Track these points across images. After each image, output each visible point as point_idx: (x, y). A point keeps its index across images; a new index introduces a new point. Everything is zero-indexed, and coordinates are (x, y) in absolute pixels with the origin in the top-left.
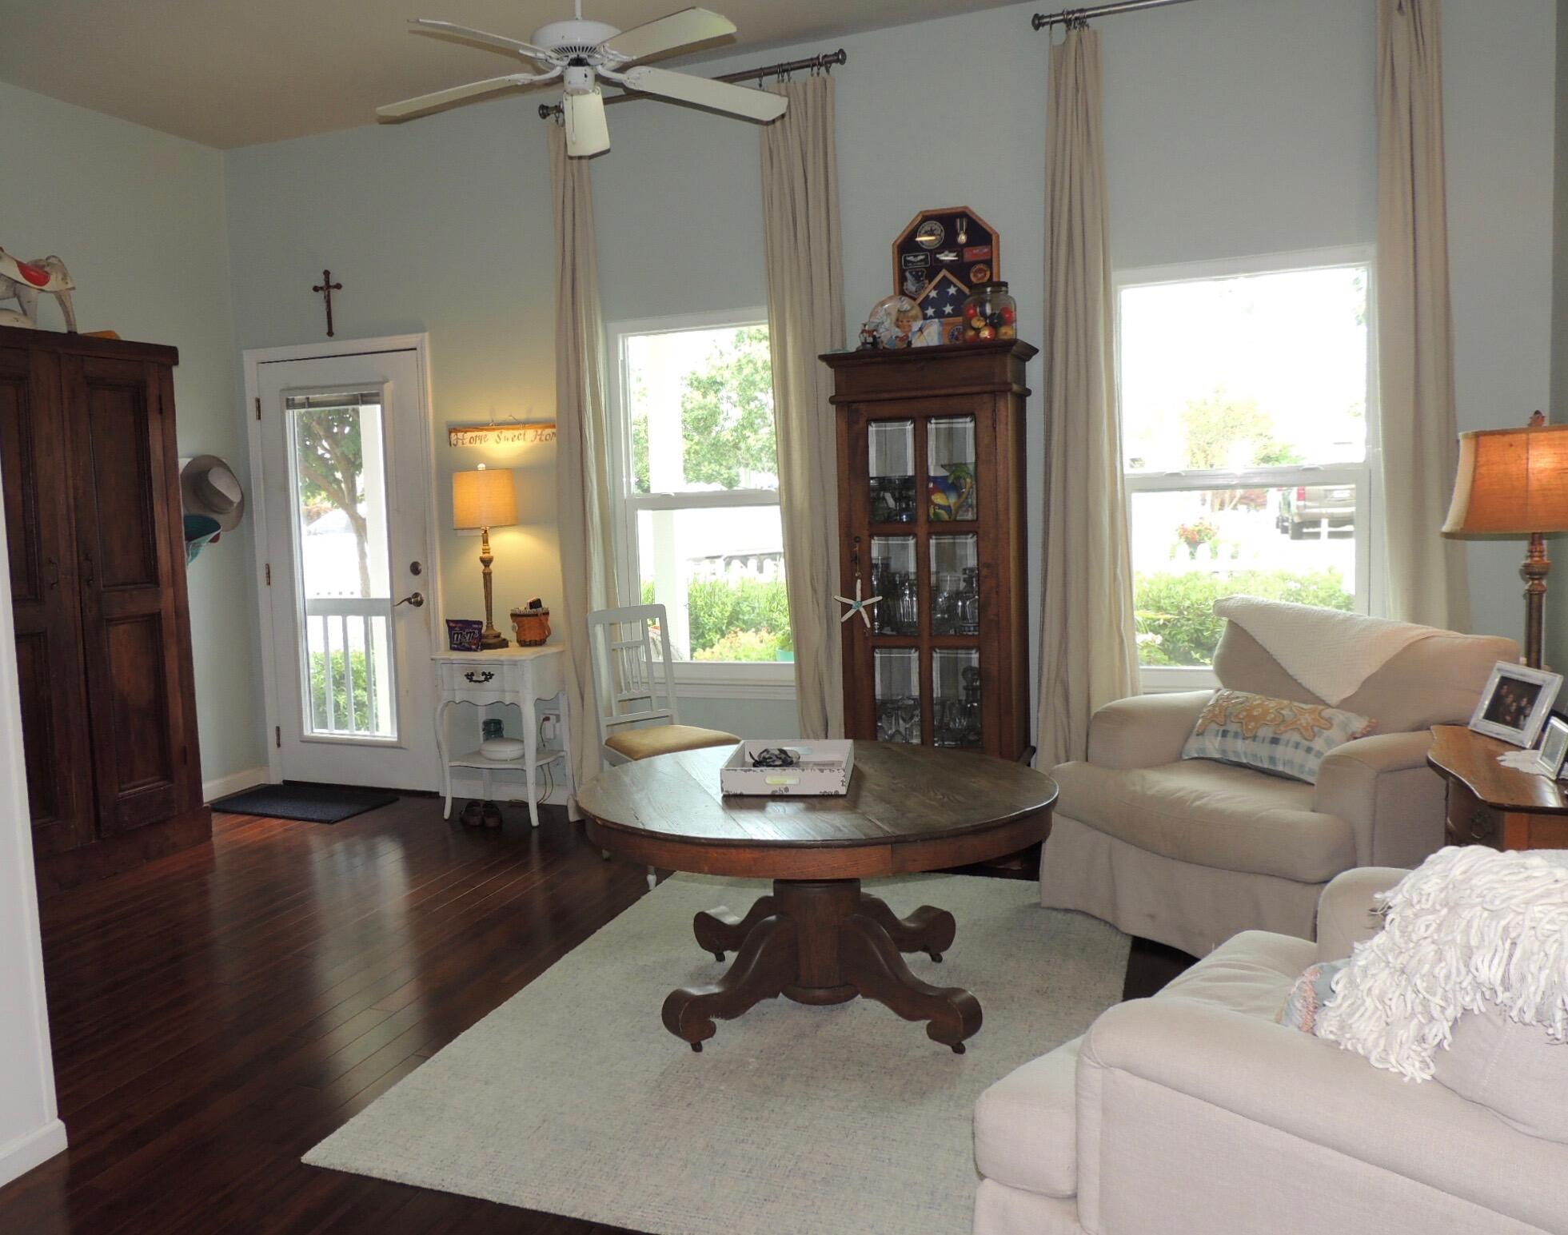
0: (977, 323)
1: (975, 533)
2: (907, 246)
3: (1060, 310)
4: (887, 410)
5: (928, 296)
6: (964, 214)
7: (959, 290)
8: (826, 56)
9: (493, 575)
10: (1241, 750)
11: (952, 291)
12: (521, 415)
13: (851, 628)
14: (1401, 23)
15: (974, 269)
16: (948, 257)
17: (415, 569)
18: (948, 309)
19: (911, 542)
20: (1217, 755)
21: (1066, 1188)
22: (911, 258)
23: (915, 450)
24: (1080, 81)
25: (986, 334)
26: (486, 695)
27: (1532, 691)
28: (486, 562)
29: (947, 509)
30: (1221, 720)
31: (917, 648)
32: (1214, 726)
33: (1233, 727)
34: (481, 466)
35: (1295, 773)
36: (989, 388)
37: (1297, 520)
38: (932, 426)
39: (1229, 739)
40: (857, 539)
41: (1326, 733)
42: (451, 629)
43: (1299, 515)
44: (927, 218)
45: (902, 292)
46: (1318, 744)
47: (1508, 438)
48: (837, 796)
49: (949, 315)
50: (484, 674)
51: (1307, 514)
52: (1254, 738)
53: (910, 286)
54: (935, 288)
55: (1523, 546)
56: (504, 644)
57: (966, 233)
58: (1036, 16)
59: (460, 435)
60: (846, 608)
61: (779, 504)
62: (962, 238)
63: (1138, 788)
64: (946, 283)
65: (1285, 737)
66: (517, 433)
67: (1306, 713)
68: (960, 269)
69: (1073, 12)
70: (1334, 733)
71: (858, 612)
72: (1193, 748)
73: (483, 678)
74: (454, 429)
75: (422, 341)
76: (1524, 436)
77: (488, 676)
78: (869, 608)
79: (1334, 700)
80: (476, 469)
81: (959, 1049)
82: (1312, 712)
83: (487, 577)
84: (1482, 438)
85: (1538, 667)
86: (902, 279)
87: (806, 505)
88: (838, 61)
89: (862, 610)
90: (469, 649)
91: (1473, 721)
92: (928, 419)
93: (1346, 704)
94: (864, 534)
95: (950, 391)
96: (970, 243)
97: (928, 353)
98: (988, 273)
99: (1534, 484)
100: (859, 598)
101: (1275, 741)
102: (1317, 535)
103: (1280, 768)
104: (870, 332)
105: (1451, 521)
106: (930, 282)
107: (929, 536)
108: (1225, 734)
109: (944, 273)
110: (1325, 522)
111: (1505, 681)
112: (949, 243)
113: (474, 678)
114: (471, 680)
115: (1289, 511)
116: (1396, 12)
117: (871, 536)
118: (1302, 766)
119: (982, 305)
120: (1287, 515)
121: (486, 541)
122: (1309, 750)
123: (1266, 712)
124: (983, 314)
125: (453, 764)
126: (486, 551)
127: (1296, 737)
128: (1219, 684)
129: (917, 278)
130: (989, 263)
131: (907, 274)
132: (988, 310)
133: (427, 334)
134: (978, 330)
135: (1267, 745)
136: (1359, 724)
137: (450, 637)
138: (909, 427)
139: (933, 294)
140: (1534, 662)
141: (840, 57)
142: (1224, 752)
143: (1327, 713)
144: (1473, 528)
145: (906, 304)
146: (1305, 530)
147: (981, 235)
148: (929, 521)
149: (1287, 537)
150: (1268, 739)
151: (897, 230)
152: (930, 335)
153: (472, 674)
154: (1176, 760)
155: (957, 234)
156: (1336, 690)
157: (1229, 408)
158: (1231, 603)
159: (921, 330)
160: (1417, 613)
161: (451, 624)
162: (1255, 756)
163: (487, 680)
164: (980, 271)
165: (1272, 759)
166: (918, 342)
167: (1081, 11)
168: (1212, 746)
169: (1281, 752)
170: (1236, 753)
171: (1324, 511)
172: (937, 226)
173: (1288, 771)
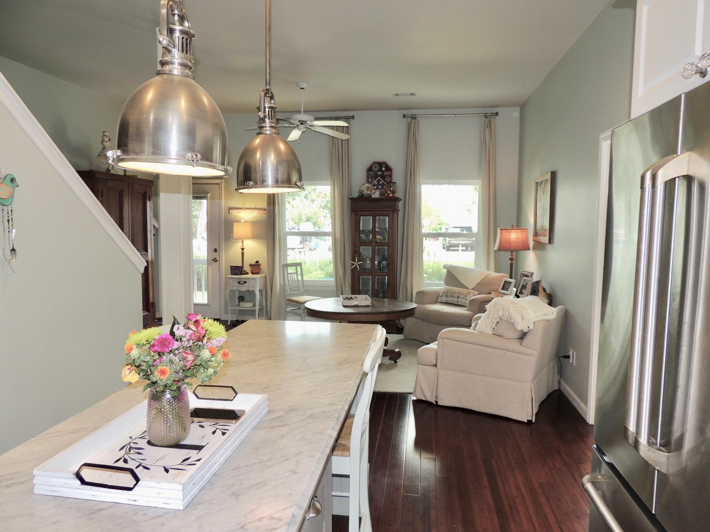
0: (389, 192)
1: (387, 246)
2: (370, 169)
3: (408, 190)
4: (366, 213)
5: (375, 183)
6: (385, 163)
7: (383, 183)
8: (349, 117)
9: (244, 253)
10: (450, 300)
11: (381, 183)
12: (253, 207)
13: (354, 270)
14: (487, 130)
15: (386, 177)
16: (379, 173)
17: (215, 250)
18: (380, 187)
19: (371, 247)
20: (445, 302)
21: (434, 363)
22: (370, 173)
23: (373, 224)
24: (414, 133)
25: (391, 195)
26: (244, 288)
27: (510, 283)
28: (243, 249)
29: (380, 239)
30: (446, 293)
31: (371, 275)
32: (444, 295)
33: (449, 295)
34: (242, 221)
35: (463, 305)
36: (392, 209)
37: (448, 245)
38: (377, 218)
39: (448, 298)
40: (357, 247)
41: (470, 295)
42: (231, 269)
43: (449, 243)
44: (375, 163)
45: (368, 182)
46: (468, 298)
47: (507, 230)
48: (369, 306)
49: (380, 189)
50: (244, 282)
51: (452, 243)
52: (454, 297)
53: (370, 180)
54: (376, 181)
55: (510, 253)
56: (247, 273)
57: (385, 168)
58: (404, 115)
59: (233, 211)
60: (353, 264)
61: (331, 236)
62: (384, 169)
63: (429, 308)
64: (379, 180)
65: (460, 296)
66: (252, 211)
67: (465, 291)
68: (383, 177)
69: (413, 115)
70: (471, 295)
71: (356, 266)
72: (439, 300)
73: (243, 283)
74: (230, 209)
75: (221, 182)
76: (510, 230)
77: (245, 282)
78: (359, 265)
79: (471, 288)
80: (241, 222)
81: (396, 362)
82: (466, 290)
83: (243, 254)
84: (502, 230)
85: (512, 279)
86: (368, 178)
87: (339, 237)
88: (352, 118)
89: (357, 265)
90: (238, 275)
91: (499, 290)
92: (376, 216)
93: (473, 289)
94: (358, 245)
95: (382, 209)
96: (385, 170)
97: (376, 200)
98: (390, 179)
99: (511, 241)
100: (356, 262)
101: (458, 297)
102: (458, 250)
103: (459, 304)
104: (361, 192)
105: (496, 248)
106: (375, 180)
107: (376, 246)
108: (447, 296)
109: (379, 178)
110: (460, 246)
111: (505, 282)
112: (380, 170)
113: (241, 283)
114: (239, 284)
115: (446, 241)
116: (486, 127)
117: (360, 246)
118: (464, 303)
119: (390, 188)
120: (445, 243)
121: (243, 243)
122: (466, 299)
123: (456, 291)
124: (390, 190)
125: (231, 309)
126: (243, 246)
127: (463, 296)
128: (445, 285)
129: (372, 178)
130: (391, 176)
131: (369, 177)
132: (392, 189)
133: (223, 180)
134: (389, 194)
135: (457, 298)
136: (477, 293)
137: (231, 271)
138: (371, 218)
139: (376, 183)
140: (511, 277)
141: (353, 117)
142: (447, 300)
143: (470, 291)
144: (501, 249)
145: (369, 185)
146: (450, 248)
147: (389, 169)
148: (375, 243)
149: (445, 250)
150: (457, 297)
151: (367, 165)
152: (376, 195)
153: (240, 282)
154: (436, 302)
155: (382, 168)
156: (471, 285)
157: (429, 207)
158: (447, 266)
159: (374, 193)
160: (488, 269)
161: (232, 267)
162: (454, 301)
163: (245, 283)
164: (388, 178)
165: (458, 302)
166: (373, 196)
167: (415, 115)
168: (444, 299)
169: (460, 300)
170: (449, 301)
171: (460, 242)
172: (377, 165)
173: (461, 304)
